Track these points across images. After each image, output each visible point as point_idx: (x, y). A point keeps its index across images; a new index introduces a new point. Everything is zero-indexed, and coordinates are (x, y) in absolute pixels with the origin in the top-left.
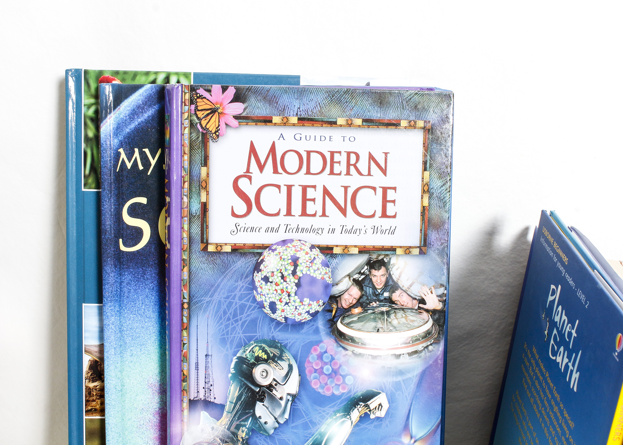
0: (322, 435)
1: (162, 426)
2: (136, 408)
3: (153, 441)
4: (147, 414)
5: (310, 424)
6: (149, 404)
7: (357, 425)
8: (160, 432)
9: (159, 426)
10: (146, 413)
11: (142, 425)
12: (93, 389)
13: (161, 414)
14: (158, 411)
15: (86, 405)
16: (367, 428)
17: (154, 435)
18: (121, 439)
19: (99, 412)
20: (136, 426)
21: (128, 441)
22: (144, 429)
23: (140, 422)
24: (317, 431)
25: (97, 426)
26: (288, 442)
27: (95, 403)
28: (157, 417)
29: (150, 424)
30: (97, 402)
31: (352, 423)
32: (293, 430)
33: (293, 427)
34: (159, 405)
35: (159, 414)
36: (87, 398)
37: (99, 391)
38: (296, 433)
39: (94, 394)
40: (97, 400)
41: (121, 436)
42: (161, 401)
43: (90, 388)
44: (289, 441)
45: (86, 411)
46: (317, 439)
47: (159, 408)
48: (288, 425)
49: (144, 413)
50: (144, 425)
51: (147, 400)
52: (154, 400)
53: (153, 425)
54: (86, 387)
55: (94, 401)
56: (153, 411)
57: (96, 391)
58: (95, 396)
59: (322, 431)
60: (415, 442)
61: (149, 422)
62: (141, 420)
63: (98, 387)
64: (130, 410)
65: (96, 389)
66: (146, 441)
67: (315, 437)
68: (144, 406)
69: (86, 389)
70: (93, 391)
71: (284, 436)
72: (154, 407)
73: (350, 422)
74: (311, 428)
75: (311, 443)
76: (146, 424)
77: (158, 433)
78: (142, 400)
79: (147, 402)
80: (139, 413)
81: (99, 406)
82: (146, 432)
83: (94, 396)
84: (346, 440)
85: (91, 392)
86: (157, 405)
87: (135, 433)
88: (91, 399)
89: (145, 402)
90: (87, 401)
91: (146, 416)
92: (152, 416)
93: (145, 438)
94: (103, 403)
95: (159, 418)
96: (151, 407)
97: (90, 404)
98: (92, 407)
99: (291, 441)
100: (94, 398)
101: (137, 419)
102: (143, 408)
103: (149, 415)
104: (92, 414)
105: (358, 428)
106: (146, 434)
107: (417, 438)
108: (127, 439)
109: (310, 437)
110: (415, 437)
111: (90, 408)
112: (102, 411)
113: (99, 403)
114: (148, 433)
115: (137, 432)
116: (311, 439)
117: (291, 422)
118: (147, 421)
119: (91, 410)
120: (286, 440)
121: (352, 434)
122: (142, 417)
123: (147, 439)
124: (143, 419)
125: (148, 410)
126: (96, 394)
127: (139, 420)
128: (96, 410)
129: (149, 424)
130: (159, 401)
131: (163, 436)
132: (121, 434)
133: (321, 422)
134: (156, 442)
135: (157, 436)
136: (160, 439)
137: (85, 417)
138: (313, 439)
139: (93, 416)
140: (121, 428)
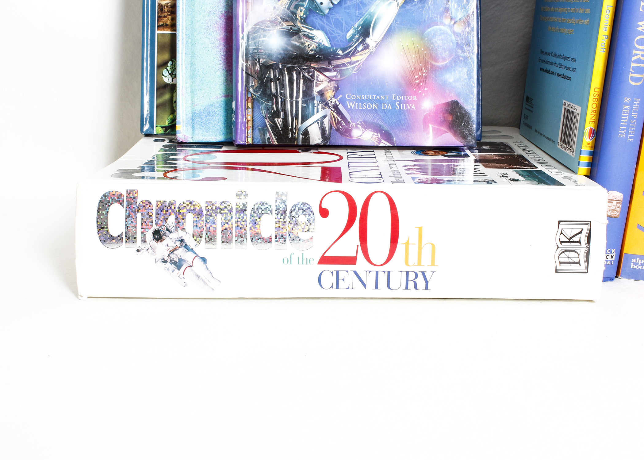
0: (371, 16)
1: (227, 27)
2: (205, 11)
3: (219, 41)
4: (214, 17)
5: (360, 5)
6: (216, 8)
7: (402, 7)
8: (225, 33)
9: (225, 28)
10: (213, 15)
11: (209, 26)
12: (165, 6)
13: (227, 17)
14: (224, 14)
15: (158, 21)
16: (412, 10)
17: (220, 36)
18: (190, 40)
19: (170, 27)
20: (204, 28)
21: (196, 42)
22: (211, 30)
23: (207, 24)
24: (367, 11)
25: (167, 40)
26: (341, 21)
27: (166, 19)
28: (223, 20)
29: (217, 26)
30: (168, 18)
31: (398, 4)
32: (346, 11)
33: (345, 8)
34: (225, 8)
35: (225, 16)
36: (159, 15)
37: (170, 8)
38: (348, 13)
39: (165, 11)
40: (168, 16)
41: (190, 37)
42: (227, 5)
43: (162, 6)
44: (343, 20)
45: (158, 27)
46: (366, 19)
47: (224, 11)
48: (341, 6)
49: (211, 16)
50: (211, 27)
51: (214, 4)
52: (221, 4)
53: (219, 27)
54: (159, 4)
55: (165, 17)
56: (219, 14)
57: (168, 8)
58: (167, 12)
59: (372, 11)
60: (455, 23)
61: (215, 24)
62: (208, 22)
63: (169, 4)
64: (199, 13)
65: (167, 6)
66: (213, 41)
67: (365, 17)
68: (212, 9)
69: (158, 6)
70: (165, 8)
71: (338, 16)
72: (220, 10)
73: (396, 3)
74: (361, 9)
75: (362, 23)
76: (213, 26)
77: (224, 34)
78: (209, 3)
79: (214, 6)
80: (207, 16)
81: (170, 22)
82: (212, 33)
83: (165, 13)
84: (393, 20)
85: (163, 9)
86: (223, 8)
87: (203, 33)
88: (163, 15)
89: (212, 6)
90: (159, 17)
91: (213, 19)
92: (218, 18)
93: (211, 39)
94: (174, 19)
95: (225, 21)
96: (218, 10)
97: (161, 20)
98: (164, 22)
99: (344, 20)
100: (166, 14)
101: (205, 21)
102: (211, 11)
103: (216, 18)
104: (164, 29)
105: (404, 9)
106: (213, 35)
107: (457, 19)
108: (196, 39)
109: (361, 17)
110: (455, 18)
111: (161, 23)
112: (173, 26)
113: (170, 19)
114: (214, 34)
115: (205, 33)
116: (361, 19)
117: (344, 3)
118: (214, 23)
119: (163, 25)
120: (340, 19)
121: (398, 15)
122: (210, 20)
123: (214, 40)
124: (211, 21)
125: (214, 13)
126: (167, 11)
127: (207, 22)
128: (167, 25)
129: (215, 26)
130: (225, 4)
131: (228, 37)
132: (191, 35)
133: (371, 3)
134: (221, 42)
135: (223, 37)
136: (225, 39)
137: (157, 32)
138: (364, 18)
139: (164, 31)
140: (191, 30)
